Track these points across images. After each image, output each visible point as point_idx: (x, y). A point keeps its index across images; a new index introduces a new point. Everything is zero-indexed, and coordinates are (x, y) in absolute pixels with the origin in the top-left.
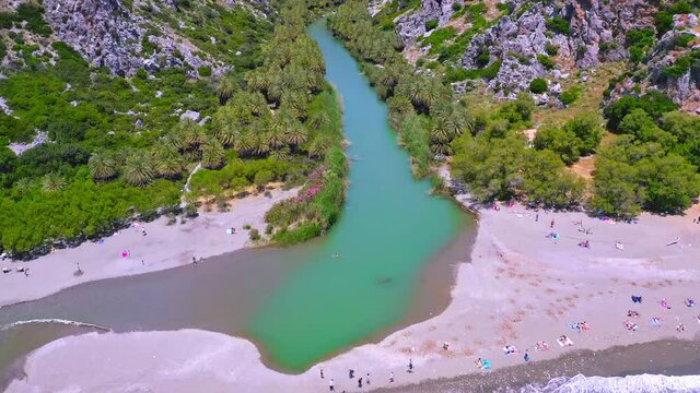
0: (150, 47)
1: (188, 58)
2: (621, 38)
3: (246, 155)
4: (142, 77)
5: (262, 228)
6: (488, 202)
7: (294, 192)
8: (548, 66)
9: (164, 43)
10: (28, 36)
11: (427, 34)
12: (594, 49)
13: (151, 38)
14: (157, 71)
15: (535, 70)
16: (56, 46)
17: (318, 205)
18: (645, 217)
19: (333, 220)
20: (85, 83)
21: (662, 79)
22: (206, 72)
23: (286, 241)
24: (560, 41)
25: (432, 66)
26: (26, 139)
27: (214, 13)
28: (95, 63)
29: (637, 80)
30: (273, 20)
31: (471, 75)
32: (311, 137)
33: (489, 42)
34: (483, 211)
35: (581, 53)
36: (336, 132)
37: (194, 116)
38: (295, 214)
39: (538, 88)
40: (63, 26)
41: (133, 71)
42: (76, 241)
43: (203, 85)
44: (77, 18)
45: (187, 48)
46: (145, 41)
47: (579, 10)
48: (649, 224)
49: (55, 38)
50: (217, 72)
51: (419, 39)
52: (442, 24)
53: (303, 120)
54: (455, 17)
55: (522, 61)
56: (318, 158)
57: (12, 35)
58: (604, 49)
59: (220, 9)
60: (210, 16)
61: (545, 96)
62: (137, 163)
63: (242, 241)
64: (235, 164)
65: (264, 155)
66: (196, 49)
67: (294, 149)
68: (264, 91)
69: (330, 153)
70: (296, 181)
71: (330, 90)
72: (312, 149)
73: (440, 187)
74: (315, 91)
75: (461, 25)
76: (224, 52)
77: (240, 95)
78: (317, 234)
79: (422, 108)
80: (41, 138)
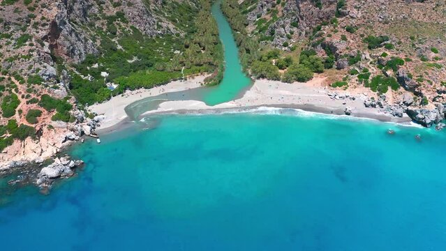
0: (160, 27)
1: (172, 30)
2: (312, 30)
3: (197, 65)
4: (157, 37)
5: (203, 83)
6: (258, 78)
7: (210, 75)
8: (289, 38)
9: (164, 25)
10: (122, 24)
11: (257, 20)
12: (304, 33)
13: (159, 23)
14: (162, 35)
15: (285, 39)
16: (131, 27)
17: (216, 78)
18: (296, 83)
19: (220, 82)
20: (143, 41)
21: (314, 46)
22: (178, 35)
23: (209, 85)
24: (295, 29)
25: (256, 34)
26: (131, 59)
27: (175, 7)
28: (143, 33)
29: (308, 45)
30: (197, 6)
31: (267, 39)
32: (214, 60)
33: (275, 27)
34: (257, 81)
35: (300, 34)
36: (221, 58)
37: (179, 52)
38: (211, 80)
39: (286, 45)
40: (133, 21)
41: (155, 35)
42: (159, 85)
43: (178, 40)
44: (138, 18)
45: (171, 26)
46: (158, 24)
47: (300, 20)
48: (296, 84)
49: (130, 24)
50: (182, 35)
51: (254, 21)
52: (263, 16)
53: (211, 54)
54: (267, 14)
55: (281, 36)
56: (216, 66)
57: (117, 24)
58: (306, 33)
59: (177, 3)
60: (174, 8)
61: (286, 48)
62: (169, 66)
63: (199, 85)
64: (194, 68)
65: (202, 65)
66: (174, 27)
67: (210, 64)
68: (199, 44)
69: (219, 65)
70: (211, 72)
71: (220, 43)
72: (215, 64)
73: (248, 74)
74: (215, 44)
75: (269, 17)
76: (182, 26)
77: (192, 45)
78: (216, 84)
79: (248, 51)
80: (135, 59)
